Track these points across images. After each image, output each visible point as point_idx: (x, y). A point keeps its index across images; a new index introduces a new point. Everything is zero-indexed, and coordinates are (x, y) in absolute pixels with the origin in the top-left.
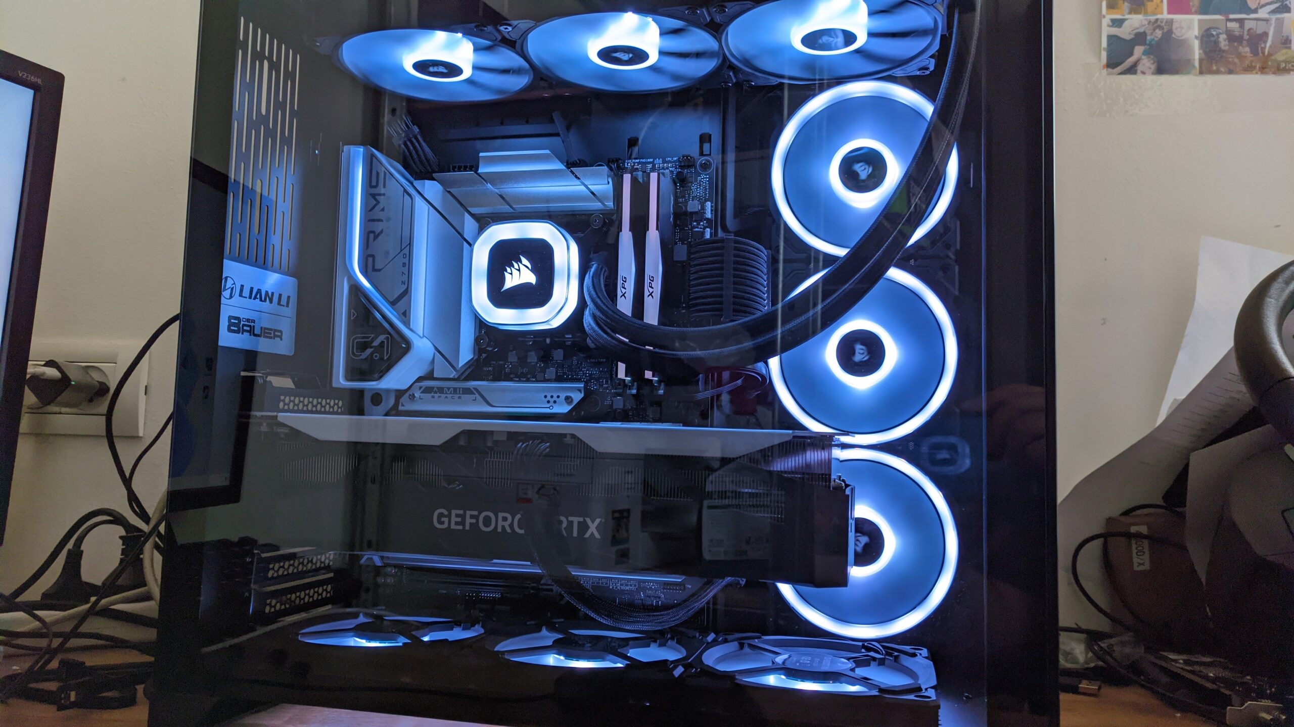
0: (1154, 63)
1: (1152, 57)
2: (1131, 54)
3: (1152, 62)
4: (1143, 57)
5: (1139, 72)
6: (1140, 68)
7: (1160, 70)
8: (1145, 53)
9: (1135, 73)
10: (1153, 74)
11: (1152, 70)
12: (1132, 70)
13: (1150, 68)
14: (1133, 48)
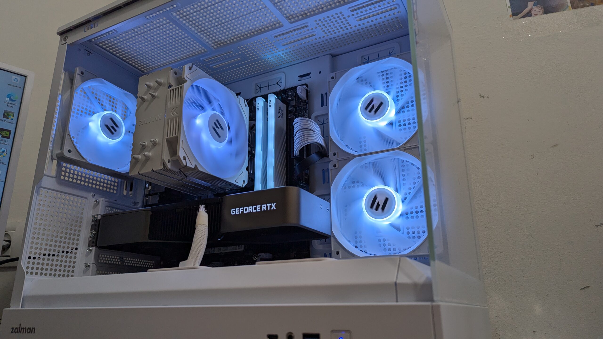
0: (541, 9)
1: (539, 6)
2: (527, 7)
3: (540, 8)
4: (534, 7)
5: (533, 15)
6: (533, 13)
7: (547, 11)
8: (534, 5)
9: (531, 16)
10: (542, 14)
11: (541, 13)
12: (529, 14)
13: (539, 12)
14: (528, 3)
